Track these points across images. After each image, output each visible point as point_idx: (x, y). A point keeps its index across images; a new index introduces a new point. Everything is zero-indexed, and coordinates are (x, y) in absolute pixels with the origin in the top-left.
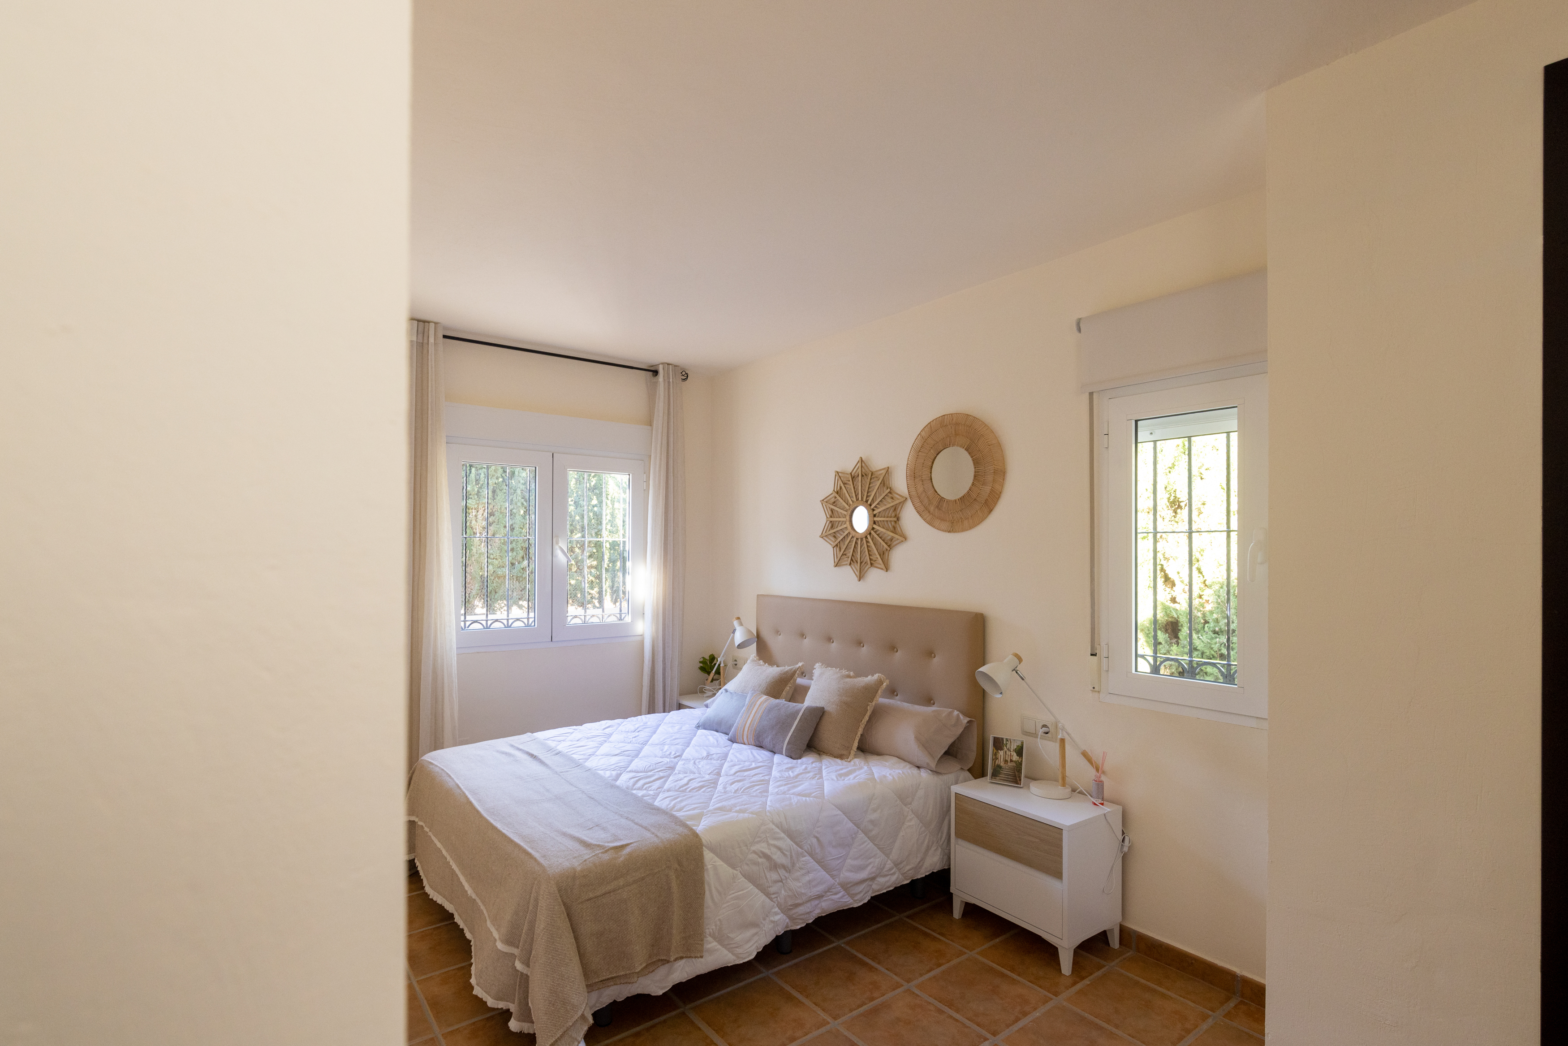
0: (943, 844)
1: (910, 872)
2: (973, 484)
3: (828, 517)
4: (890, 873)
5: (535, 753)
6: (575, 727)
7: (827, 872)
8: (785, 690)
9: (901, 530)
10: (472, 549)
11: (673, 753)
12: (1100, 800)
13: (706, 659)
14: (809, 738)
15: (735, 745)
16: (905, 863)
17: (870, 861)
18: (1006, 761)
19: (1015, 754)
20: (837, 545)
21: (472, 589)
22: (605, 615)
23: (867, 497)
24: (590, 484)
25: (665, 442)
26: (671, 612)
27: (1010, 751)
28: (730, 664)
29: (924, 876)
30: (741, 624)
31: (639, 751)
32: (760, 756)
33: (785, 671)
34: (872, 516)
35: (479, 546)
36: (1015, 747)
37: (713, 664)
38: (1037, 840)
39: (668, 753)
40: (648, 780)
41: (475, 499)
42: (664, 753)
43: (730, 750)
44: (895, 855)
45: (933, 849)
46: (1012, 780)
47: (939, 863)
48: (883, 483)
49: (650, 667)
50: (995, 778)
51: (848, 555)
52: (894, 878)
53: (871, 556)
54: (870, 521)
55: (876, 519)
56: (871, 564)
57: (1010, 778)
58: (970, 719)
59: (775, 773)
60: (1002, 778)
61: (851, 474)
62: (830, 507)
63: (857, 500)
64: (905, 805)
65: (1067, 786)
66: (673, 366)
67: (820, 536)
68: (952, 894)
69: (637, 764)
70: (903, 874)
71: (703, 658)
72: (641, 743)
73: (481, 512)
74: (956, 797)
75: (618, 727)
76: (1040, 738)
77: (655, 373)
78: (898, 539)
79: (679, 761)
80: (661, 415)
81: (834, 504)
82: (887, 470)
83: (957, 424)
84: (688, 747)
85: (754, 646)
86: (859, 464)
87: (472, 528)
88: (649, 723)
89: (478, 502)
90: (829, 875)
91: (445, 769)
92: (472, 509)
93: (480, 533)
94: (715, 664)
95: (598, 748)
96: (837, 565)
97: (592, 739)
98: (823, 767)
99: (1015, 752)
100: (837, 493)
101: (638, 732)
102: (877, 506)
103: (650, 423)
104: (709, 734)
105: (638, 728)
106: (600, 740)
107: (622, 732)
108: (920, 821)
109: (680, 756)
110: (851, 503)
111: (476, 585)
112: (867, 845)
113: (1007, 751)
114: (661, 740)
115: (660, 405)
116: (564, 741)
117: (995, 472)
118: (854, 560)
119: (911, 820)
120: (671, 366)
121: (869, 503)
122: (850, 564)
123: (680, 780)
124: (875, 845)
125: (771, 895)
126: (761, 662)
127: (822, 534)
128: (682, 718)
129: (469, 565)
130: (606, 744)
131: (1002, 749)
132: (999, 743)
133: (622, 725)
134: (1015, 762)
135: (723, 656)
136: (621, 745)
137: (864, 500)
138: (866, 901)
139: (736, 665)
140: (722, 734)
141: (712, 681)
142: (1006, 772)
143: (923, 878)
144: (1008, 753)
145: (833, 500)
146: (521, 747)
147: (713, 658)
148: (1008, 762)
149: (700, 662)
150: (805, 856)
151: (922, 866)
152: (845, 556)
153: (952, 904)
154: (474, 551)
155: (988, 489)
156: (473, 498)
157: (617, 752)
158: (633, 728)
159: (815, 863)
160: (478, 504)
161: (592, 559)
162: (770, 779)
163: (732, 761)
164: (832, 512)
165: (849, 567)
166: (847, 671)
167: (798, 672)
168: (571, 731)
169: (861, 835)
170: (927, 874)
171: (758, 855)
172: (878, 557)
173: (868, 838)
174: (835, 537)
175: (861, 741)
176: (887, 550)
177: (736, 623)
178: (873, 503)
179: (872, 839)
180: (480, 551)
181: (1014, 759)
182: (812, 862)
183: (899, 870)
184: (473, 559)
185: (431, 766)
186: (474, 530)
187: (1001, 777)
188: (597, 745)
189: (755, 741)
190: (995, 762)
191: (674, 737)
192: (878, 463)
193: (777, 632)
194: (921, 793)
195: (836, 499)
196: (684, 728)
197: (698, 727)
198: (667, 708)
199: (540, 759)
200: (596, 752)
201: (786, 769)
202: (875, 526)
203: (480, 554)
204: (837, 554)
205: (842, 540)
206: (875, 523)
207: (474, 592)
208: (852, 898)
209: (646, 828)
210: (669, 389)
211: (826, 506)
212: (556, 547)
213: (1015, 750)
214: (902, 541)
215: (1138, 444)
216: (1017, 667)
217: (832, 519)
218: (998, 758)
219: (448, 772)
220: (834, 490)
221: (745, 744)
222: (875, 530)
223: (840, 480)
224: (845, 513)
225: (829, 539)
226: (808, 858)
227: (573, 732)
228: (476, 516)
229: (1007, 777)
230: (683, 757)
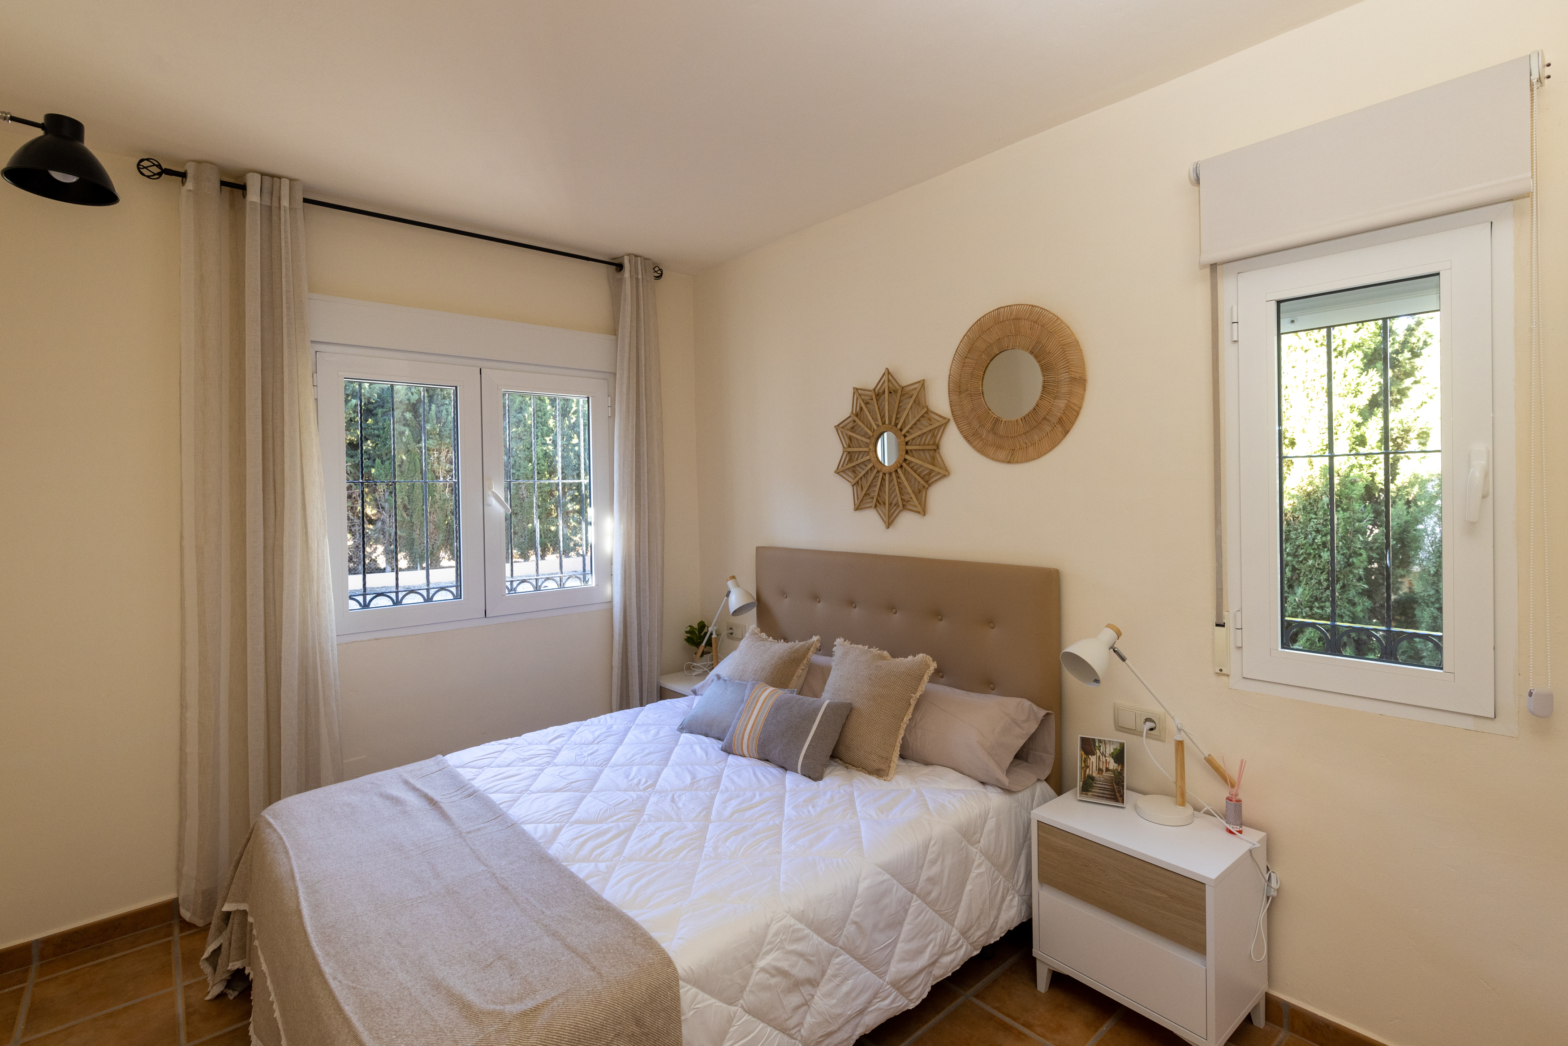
0: (1020, 889)
1: (981, 939)
2: (1041, 398)
3: (845, 446)
4: (956, 948)
5: (437, 798)
6: (509, 740)
7: (872, 971)
8: (796, 675)
9: (943, 461)
10: (434, 495)
11: (643, 780)
12: (1238, 827)
13: (695, 629)
14: (833, 747)
15: (731, 758)
16: (975, 928)
17: (929, 938)
18: (1100, 771)
19: (1112, 761)
20: (858, 482)
21: (436, 540)
22: (564, 578)
23: (897, 419)
24: (570, 422)
25: (634, 355)
26: (647, 572)
27: (1105, 756)
28: (724, 633)
29: (998, 939)
30: (738, 585)
31: (594, 779)
32: (766, 778)
33: (796, 648)
34: (905, 444)
35: (443, 491)
36: (1112, 751)
37: (702, 634)
38: (1164, 896)
39: (635, 781)
40: (600, 840)
41: (436, 439)
42: (630, 783)
43: (723, 769)
44: (960, 918)
45: (1009, 898)
46: (1109, 796)
47: (1016, 917)
48: (917, 402)
49: (621, 642)
50: (1086, 794)
51: (872, 495)
52: (962, 952)
53: (903, 495)
54: (899, 450)
55: (908, 448)
56: (904, 506)
57: (1107, 794)
58: (1047, 712)
59: (788, 810)
60: (1096, 794)
61: (874, 389)
62: (847, 434)
63: (884, 423)
64: (972, 845)
65: (1187, 804)
66: (642, 258)
67: (835, 472)
68: (1035, 959)
69: (590, 805)
70: (971, 944)
71: (690, 626)
72: (599, 763)
73: (444, 453)
74: (1038, 827)
75: (571, 737)
76: (1146, 737)
77: (619, 268)
78: (939, 473)
79: (650, 795)
80: (628, 320)
81: (853, 430)
82: (922, 384)
83: (1017, 319)
84: (666, 765)
85: (754, 611)
86: (885, 378)
87: (434, 471)
88: (615, 727)
89: (440, 442)
90: (875, 973)
91: (285, 838)
92: (433, 450)
93: (444, 477)
94: (706, 633)
95: (536, 776)
96: (858, 508)
97: (529, 761)
98: (856, 795)
99: (1112, 757)
100: (857, 415)
101: (598, 743)
102: (910, 430)
103: (615, 332)
104: (695, 740)
105: (598, 737)
106: (540, 762)
107: (575, 744)
108: (992, 864)
109: (654, 785)
110: (875, 428)
111: (441, 536)
112: (925, 916)
113: (1101, 756)
114: (629, 756)
115: (627, 308)
116: (488, 766)
117: (1073, 380)
118: (880, 501)
119: (980, 865)
120: (639, 258)
121: (899, 426)
122: (876, 506)
123: (650, 835)
124: (936, 911)
125: (790, 1030)
126: (764, 635)
127: (837, 469)
128: (660, 717)
129: (432, 513)
130: (549, 770)
131: (1093, 754)
132: (1088, 746)
133: (577, 732)
134: (1113, 771)
135: (715, 625)
136: (571, 769)
137: (893, 424)
138: (925, 996)
139: (732, 634)
140: (713, 740)
141: (702, 656)
142: (1100, 786)
143: (997, 941)
144: (1103, 759)
145: (851, 425)
146: (419, 785)
147: (702, 626)
148: (1102, 771)
149: (687, 632)
150: (840, 955)
151: (996, 925)
152: (868, 497)
153: (1036, 976)
154: (437, 497)
155: (1061, 403)
156: (434, 438)
157: (563, 783)
158: (590, 737)
159: (855, 961)
160: (441, 444)
161: (575, 503)
162: (781, 823)
163: (727, 789)
164: (851, 440)
165: (875, 510)
166: (879, 650)
167: (812, 649)
168: (502, 747)
169: (916, 903)
170: (1002, 935)
171: (768, 973)
172: (913, 496)
173: (926, 903)
174: (854, 472)
175: (903, 747)
176: (924, 487)
177: (730, 584)
178: (905, 427)
179: (931, 905)
180: (444, 497)
181: (1111, 767)
182: (852, 961)
183: (967, 939)
184: (436, 506)
185: (268, 831)
186: (437, 474)
187: (1094, 792)
188: (534, 772)
189: (758, 753)
190: (1085, 772)
191: (646, 751)
192: (907, 376)
193: (784, 594)
194: (991, 824)
195: (856, 423)
196: (662, 734)
197: (683, 729)
198: (644, 702)
199: (441, 808)
200: (531, 785)
201: (804, 801)
202: (907, 457)
203: (445, 500)
204: (857, 493)
205: (864, 475)
206: (907, 452)
207: (438, 543)
208: (907, 998)
209: (584, 958)
210: (637, 287)
211: (842, 432)
212: (488, 492)
213: (1112, 755)
214: (945, 475)
215: (1282, 336)
216: (1114, 644)
217: (850, 450)
218: (1088, 767)
219: (287, 844)
220: (852, 412)
221: (744, 756)
222: (907, 462)
223: (859, 398)
224: (867, 441)
225: (848, 475)
226: (845, 957)
227: (505, 750)
228: (438, 458)
229: (1102, 791)
230: (657, 787)
